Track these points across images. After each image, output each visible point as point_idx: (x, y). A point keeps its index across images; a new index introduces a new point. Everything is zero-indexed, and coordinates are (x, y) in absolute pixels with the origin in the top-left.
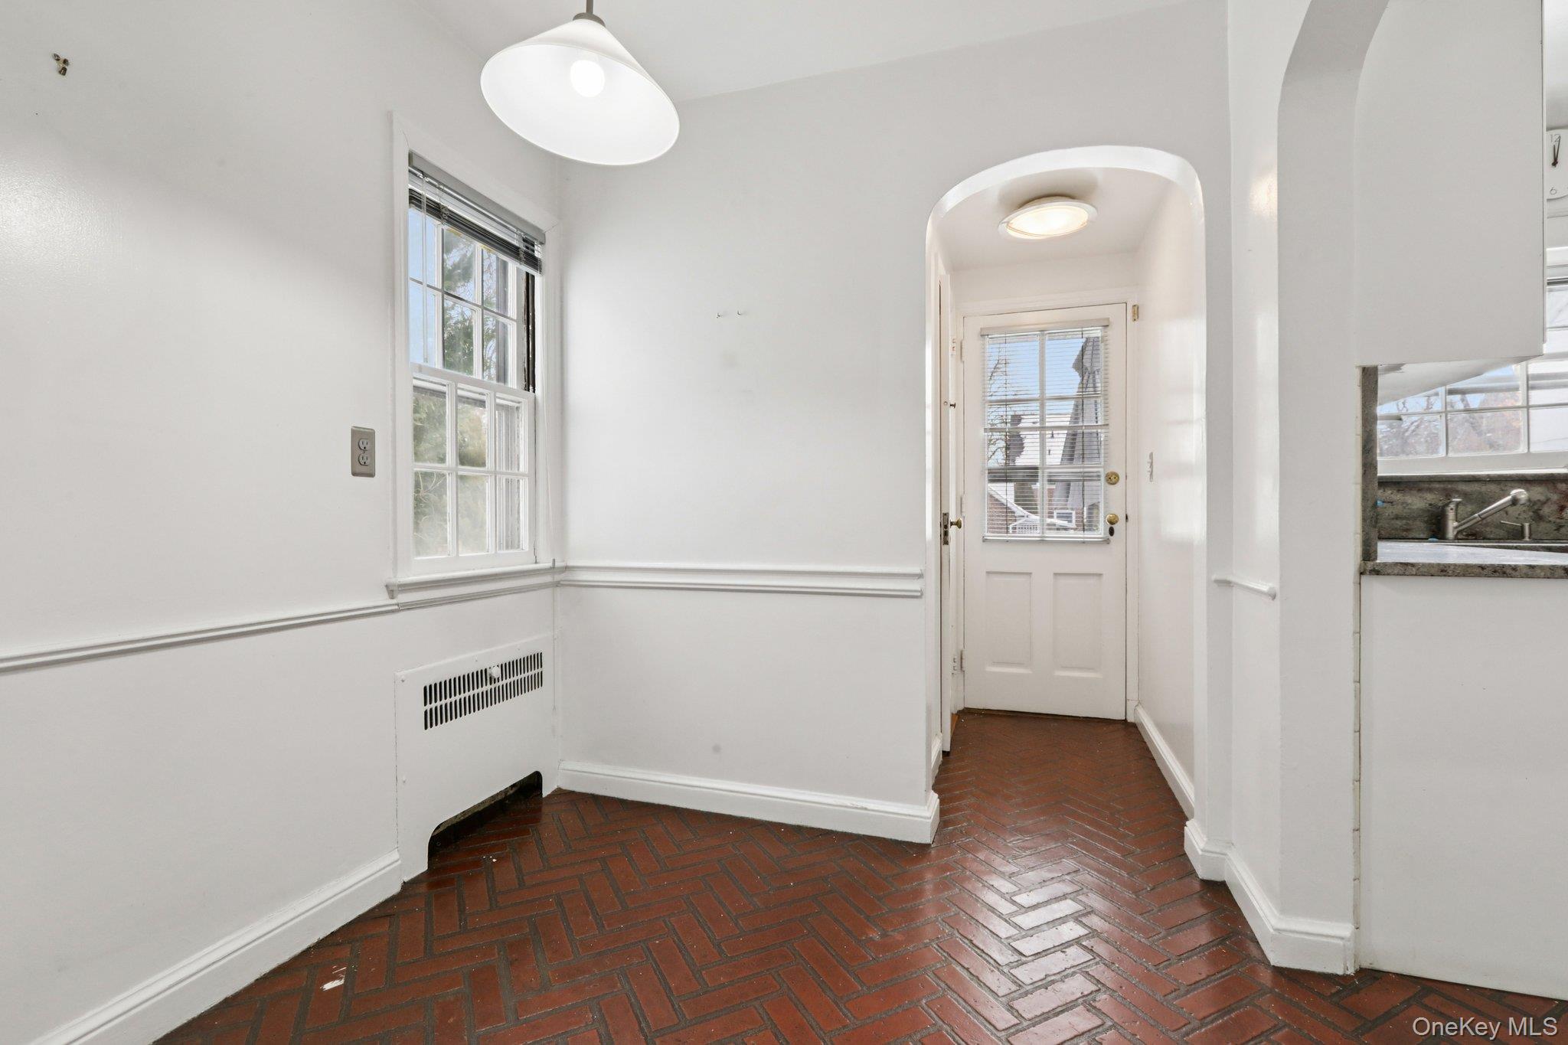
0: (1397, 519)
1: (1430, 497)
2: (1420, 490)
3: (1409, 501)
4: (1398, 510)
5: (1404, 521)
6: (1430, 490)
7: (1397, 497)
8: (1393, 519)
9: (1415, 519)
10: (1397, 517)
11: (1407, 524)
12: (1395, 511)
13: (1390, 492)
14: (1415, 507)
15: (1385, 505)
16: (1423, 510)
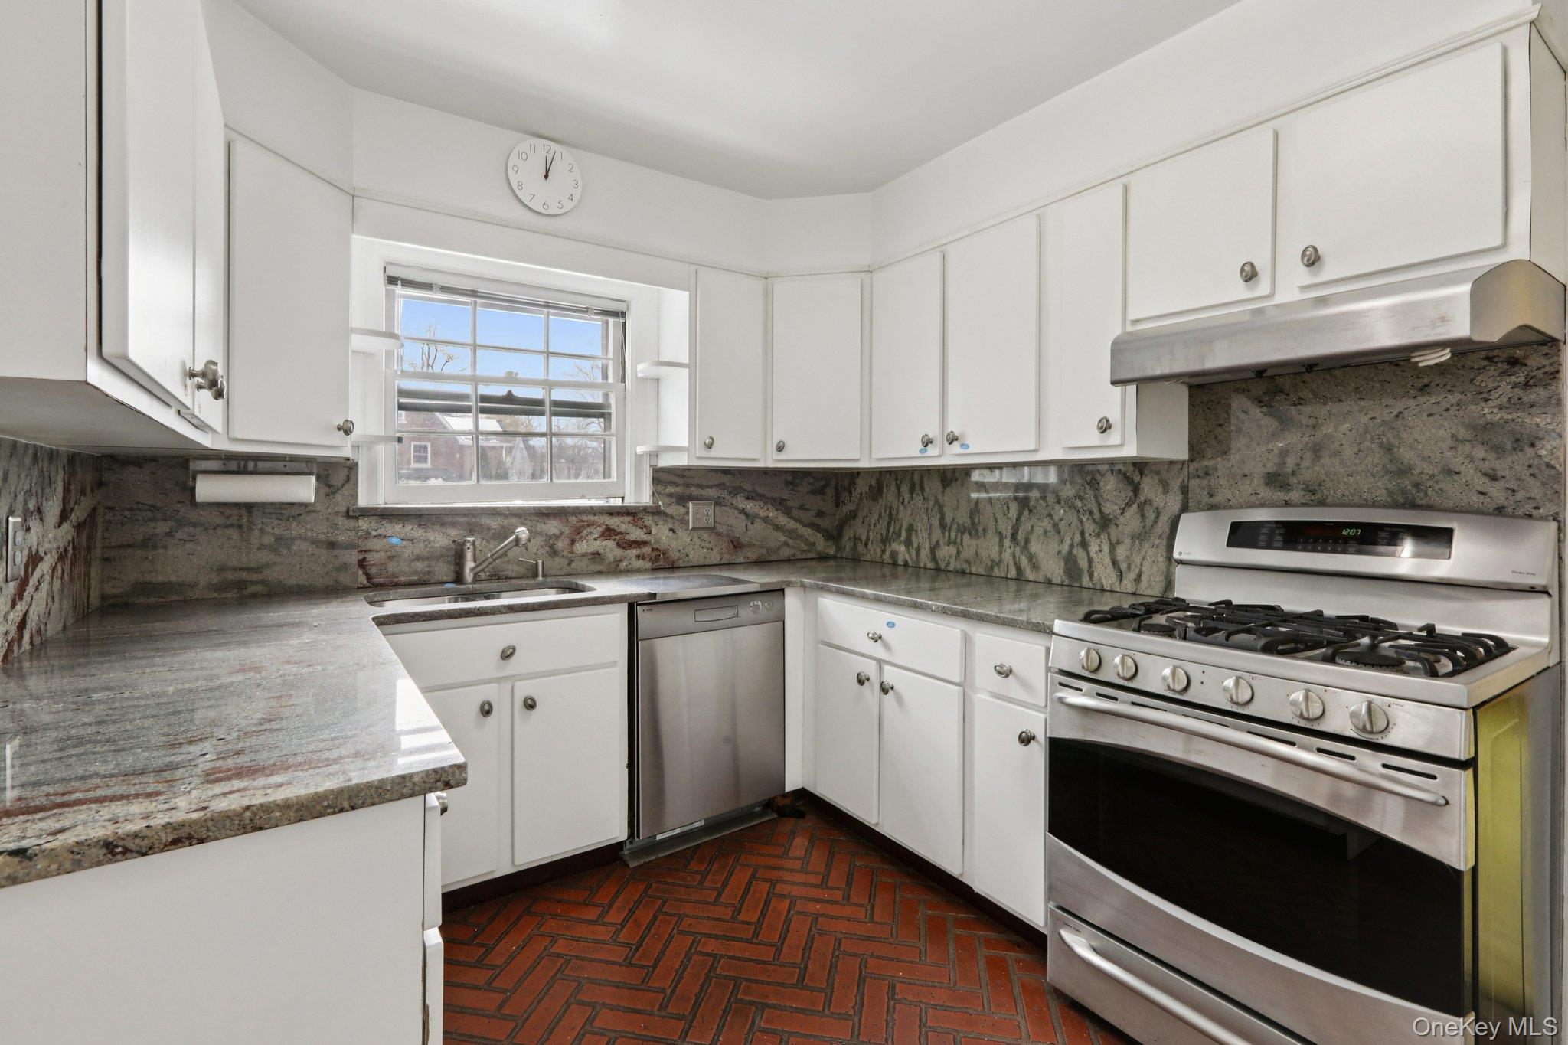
0: (418, 560)
1: (453, 532)
2: (443, 525)
3: (432, 538)
4: (418, 549)
5: (426, 563)
6: (454, 525)
7: (419, 533)
8: (414, 560)
9: (438, 558)
10: (418, 558)
11: (429, 566)
12: (417, 551)
13: (410, 527)
14: (437, 545)
15: (404, 543)
16: (448, 549)
